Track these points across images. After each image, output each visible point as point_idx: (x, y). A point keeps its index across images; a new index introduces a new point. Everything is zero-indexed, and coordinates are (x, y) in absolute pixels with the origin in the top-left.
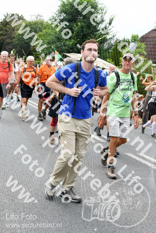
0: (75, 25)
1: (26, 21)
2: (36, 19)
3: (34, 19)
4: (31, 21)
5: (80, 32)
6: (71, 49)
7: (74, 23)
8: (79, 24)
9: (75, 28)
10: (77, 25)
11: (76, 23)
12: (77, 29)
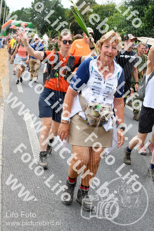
0: (146, 8)
1: (98, 4)
2: (108, 3)
3: (106, 3)
4: (103, 5)
5: (151, 15)
6: (141, 32)
7: (145, 5)
8: (150, 7)
9: (146, 11)
10: (148, 8)
11: (147, 6)
12: (148, 12)
